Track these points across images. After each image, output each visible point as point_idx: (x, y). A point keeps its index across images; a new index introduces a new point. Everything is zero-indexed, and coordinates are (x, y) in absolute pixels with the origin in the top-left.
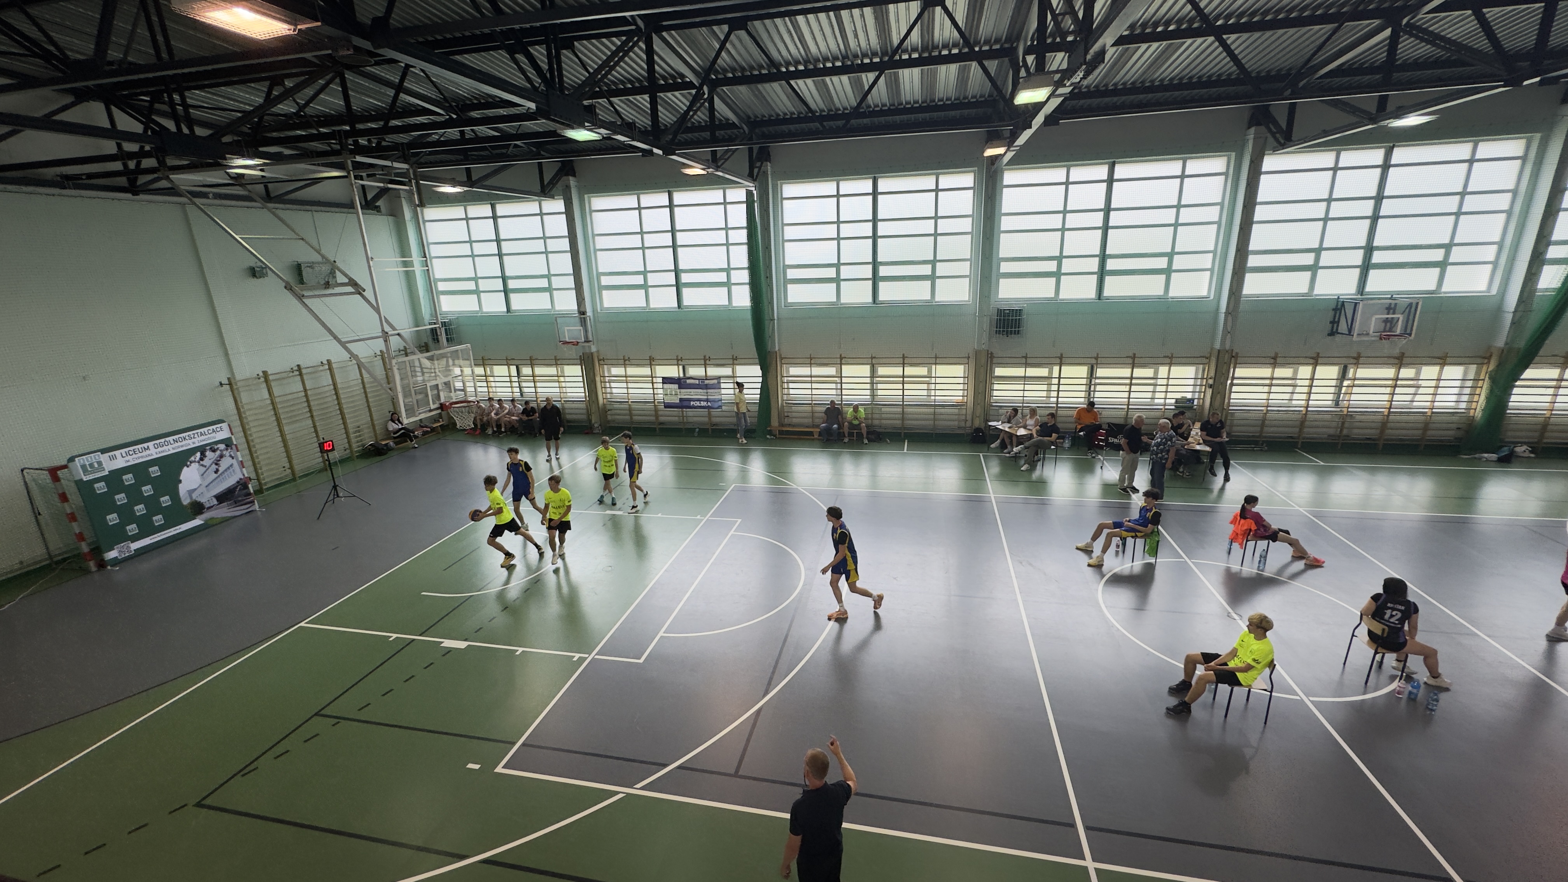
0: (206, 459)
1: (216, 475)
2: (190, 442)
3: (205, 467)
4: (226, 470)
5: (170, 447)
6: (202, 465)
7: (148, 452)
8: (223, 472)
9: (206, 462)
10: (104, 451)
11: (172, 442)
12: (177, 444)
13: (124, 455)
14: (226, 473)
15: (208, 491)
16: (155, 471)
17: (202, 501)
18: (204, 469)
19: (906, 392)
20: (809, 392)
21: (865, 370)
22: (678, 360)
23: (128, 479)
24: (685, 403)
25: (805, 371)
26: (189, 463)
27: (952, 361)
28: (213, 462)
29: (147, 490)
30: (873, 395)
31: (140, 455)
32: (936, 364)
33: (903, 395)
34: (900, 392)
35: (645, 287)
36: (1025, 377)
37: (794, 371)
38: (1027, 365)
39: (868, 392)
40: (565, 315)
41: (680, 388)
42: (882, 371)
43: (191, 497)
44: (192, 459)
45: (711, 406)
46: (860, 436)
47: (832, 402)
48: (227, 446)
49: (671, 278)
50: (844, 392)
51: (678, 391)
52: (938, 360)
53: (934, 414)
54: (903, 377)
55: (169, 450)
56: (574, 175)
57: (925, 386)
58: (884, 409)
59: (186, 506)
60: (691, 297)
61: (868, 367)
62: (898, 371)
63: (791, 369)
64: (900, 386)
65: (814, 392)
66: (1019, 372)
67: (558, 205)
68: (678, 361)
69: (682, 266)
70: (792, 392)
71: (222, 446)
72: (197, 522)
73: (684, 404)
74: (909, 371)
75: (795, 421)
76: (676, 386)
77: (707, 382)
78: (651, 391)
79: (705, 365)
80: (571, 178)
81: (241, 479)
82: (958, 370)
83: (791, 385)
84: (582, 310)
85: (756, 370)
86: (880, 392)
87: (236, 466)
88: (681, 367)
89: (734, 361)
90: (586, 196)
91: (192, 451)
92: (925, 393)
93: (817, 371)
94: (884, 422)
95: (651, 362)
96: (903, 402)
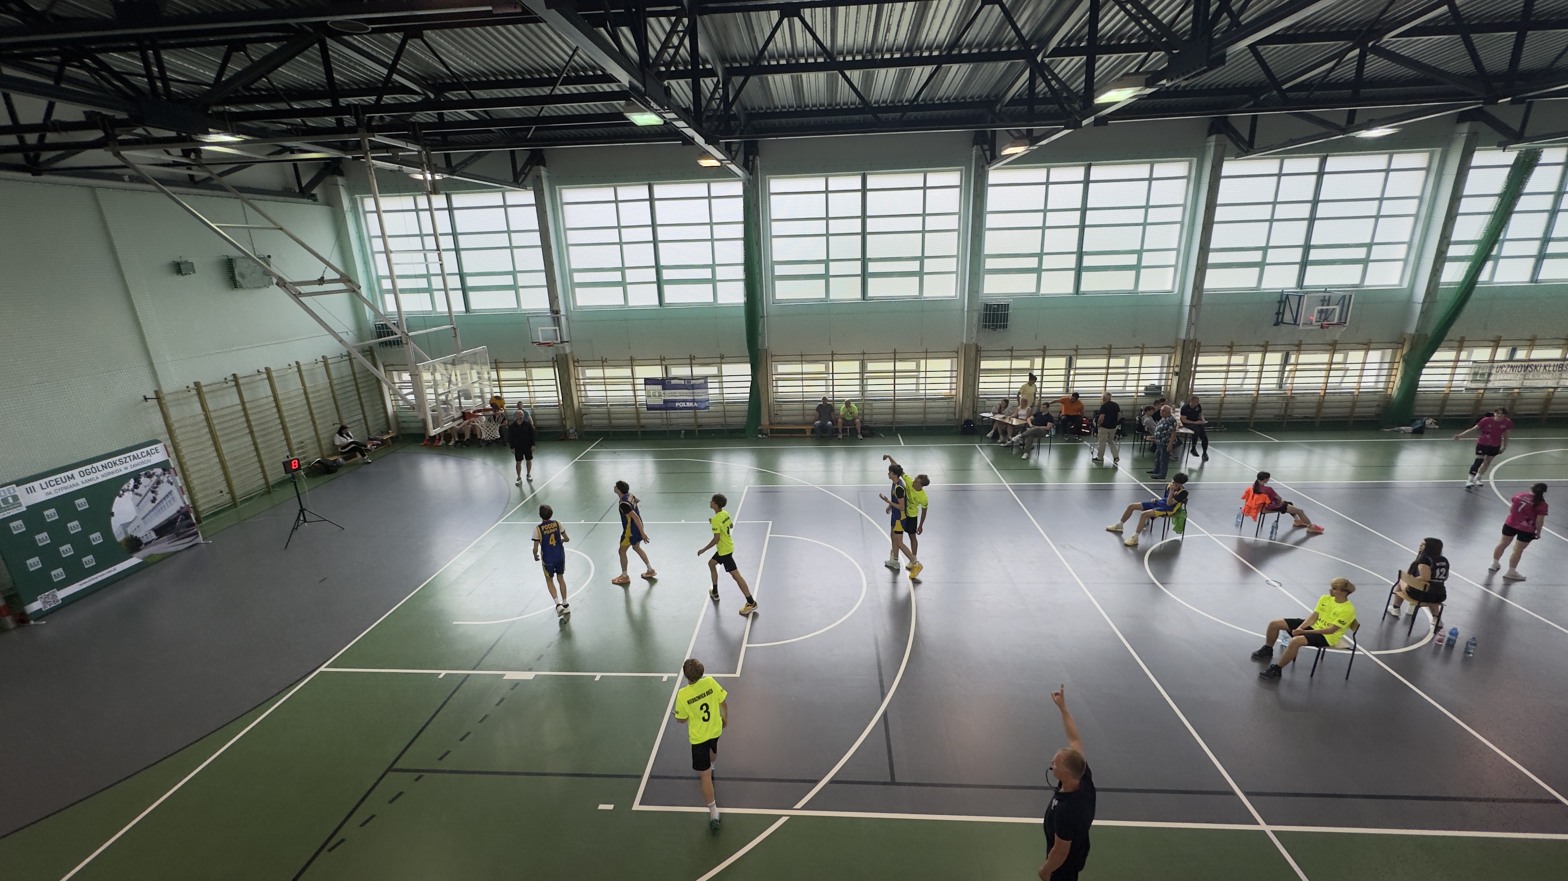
0: (141, 487)
1: (154, 505)
2: (120, 467)
3: (140, 495)
4: (164, 498)
5: (98, 474)
6: (137, 494)
7: (72, 482)
8: (161, 501)
9: (142, 490)
10: (19, 483)
11: (101, 468)
12: (106, 471)
13: (44, 486)
14: (164, 503)
15: (145, 523)
16: (82, 503)
17: (138, 536)
18: (139, 498)
19: (897, 387)
20: (800, 389)
21: (855, 366)
22: (661, 360)
23: (51, 514)
24: (670, 405)
25: (796, 368)
26: (121, 492)
27: (940, 355)
28: (150, 490)
29: (74, 526)
30: (863, 391)
31: (63, 485)
32: (926, 358)
33: (894, 390)
34: (892, 387)
35: (623, 284)
36: (1011, 369)
37: (782, 368)
38: (1012, 358)
39: (857, 388)
40: (537, 315)
41: (664, 389)
42: (871, 366)
43: (126, 532)
44: (125, 487)
45: (699, 406)
46: (854, 432)
47: (824, 399)
48: (164, 470)
49: (652, 275)
50: (836, 388)
51: (662, 392)
52: (927, 355)
53: (925, 408)
54: (895, 372)
55: (97, 478)
56: (544, 165)
57: (914, 381)
58: (875, 404)
59: (120, 544)
60: (673, 294)
61: (857, 363)
62: (889, 366)
63: (779, 366)
64: (892, 381)
65: (806, 389)
66: (1005, 364)
67: (529, 196)
68: (663, 361)
69: (663, 262)
70: (780, 389)
71: (159, 471)
72: (134, 561)
73: (668, 405)
74: (900, 366)
75: (785, 419)
76: (660, 387)
77: (693, 382)
78: (631, 393)
79: (691, 365)
80: (542, 168)
81: (182, 508)
82: (945, 364)
83: (780, 383)
84: (555, 308)
85: (746, 368)
86: (869, 388)
87: (176, 493)
88: (664, 367)
89: (722, 359)
90: (557, 187)
91: (124, 478)
92: (914, 387)
93: (808, 368)
94: (875, 417)
95: (632, 363)
96: (894, 397)
